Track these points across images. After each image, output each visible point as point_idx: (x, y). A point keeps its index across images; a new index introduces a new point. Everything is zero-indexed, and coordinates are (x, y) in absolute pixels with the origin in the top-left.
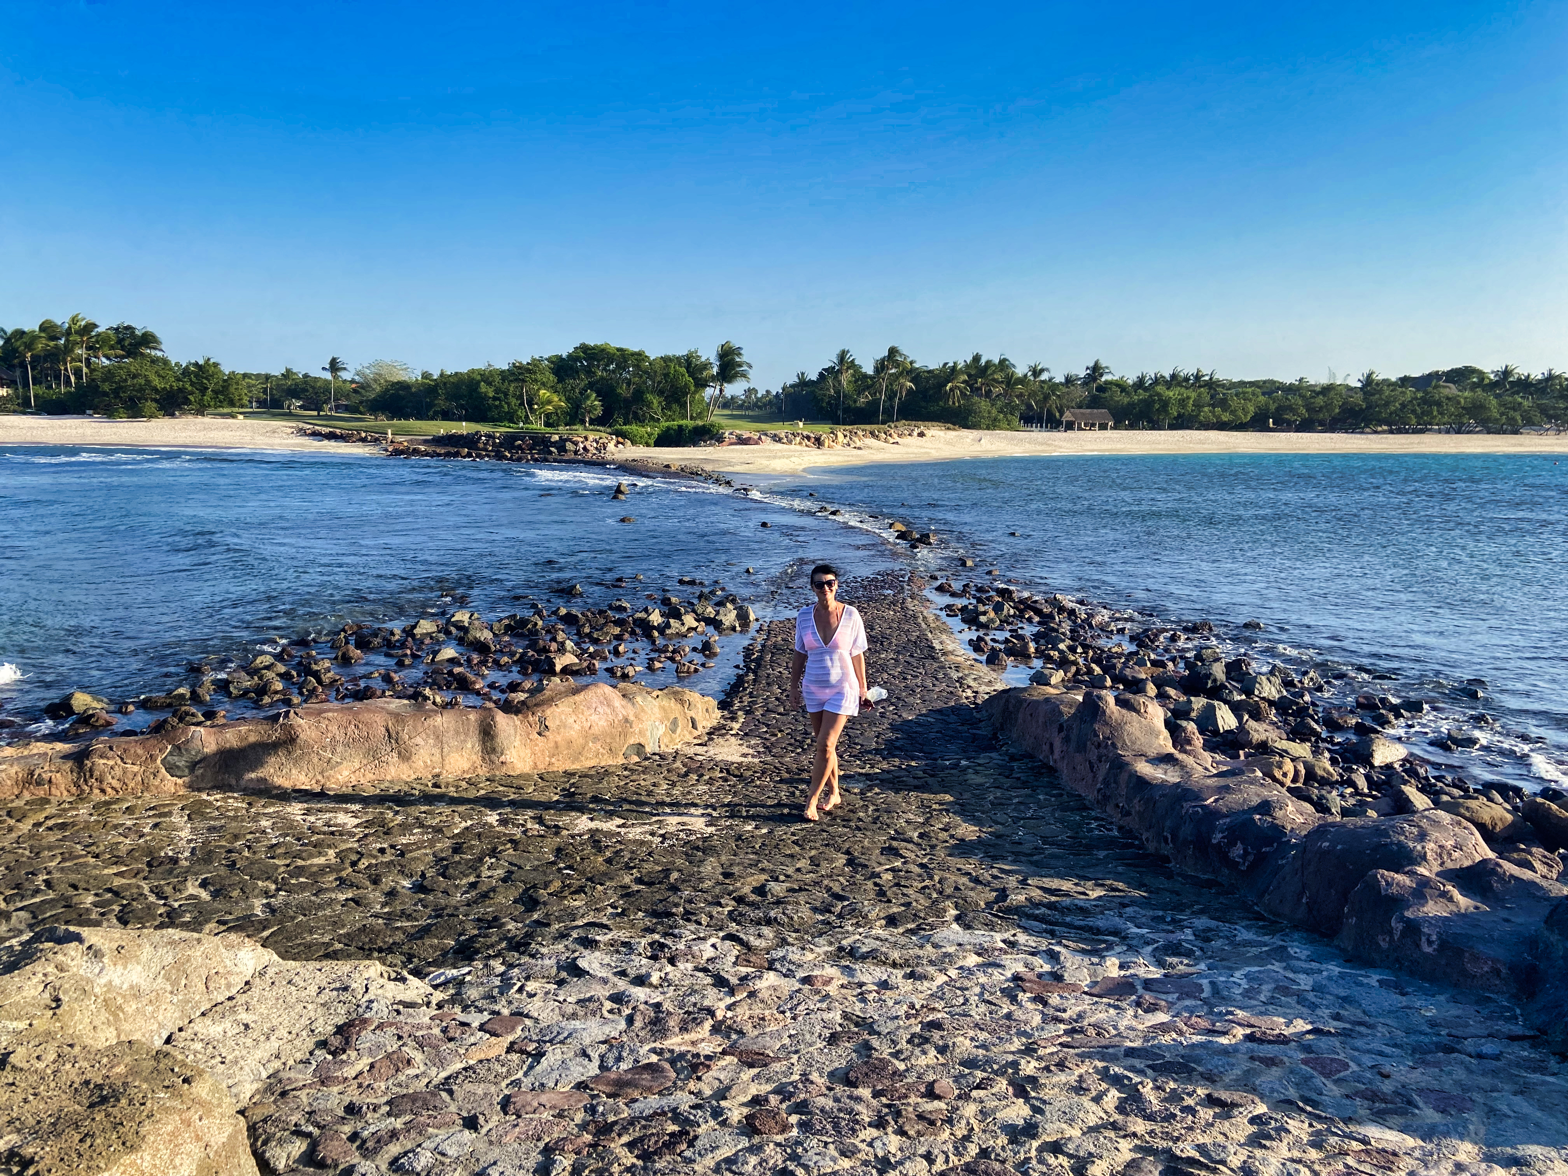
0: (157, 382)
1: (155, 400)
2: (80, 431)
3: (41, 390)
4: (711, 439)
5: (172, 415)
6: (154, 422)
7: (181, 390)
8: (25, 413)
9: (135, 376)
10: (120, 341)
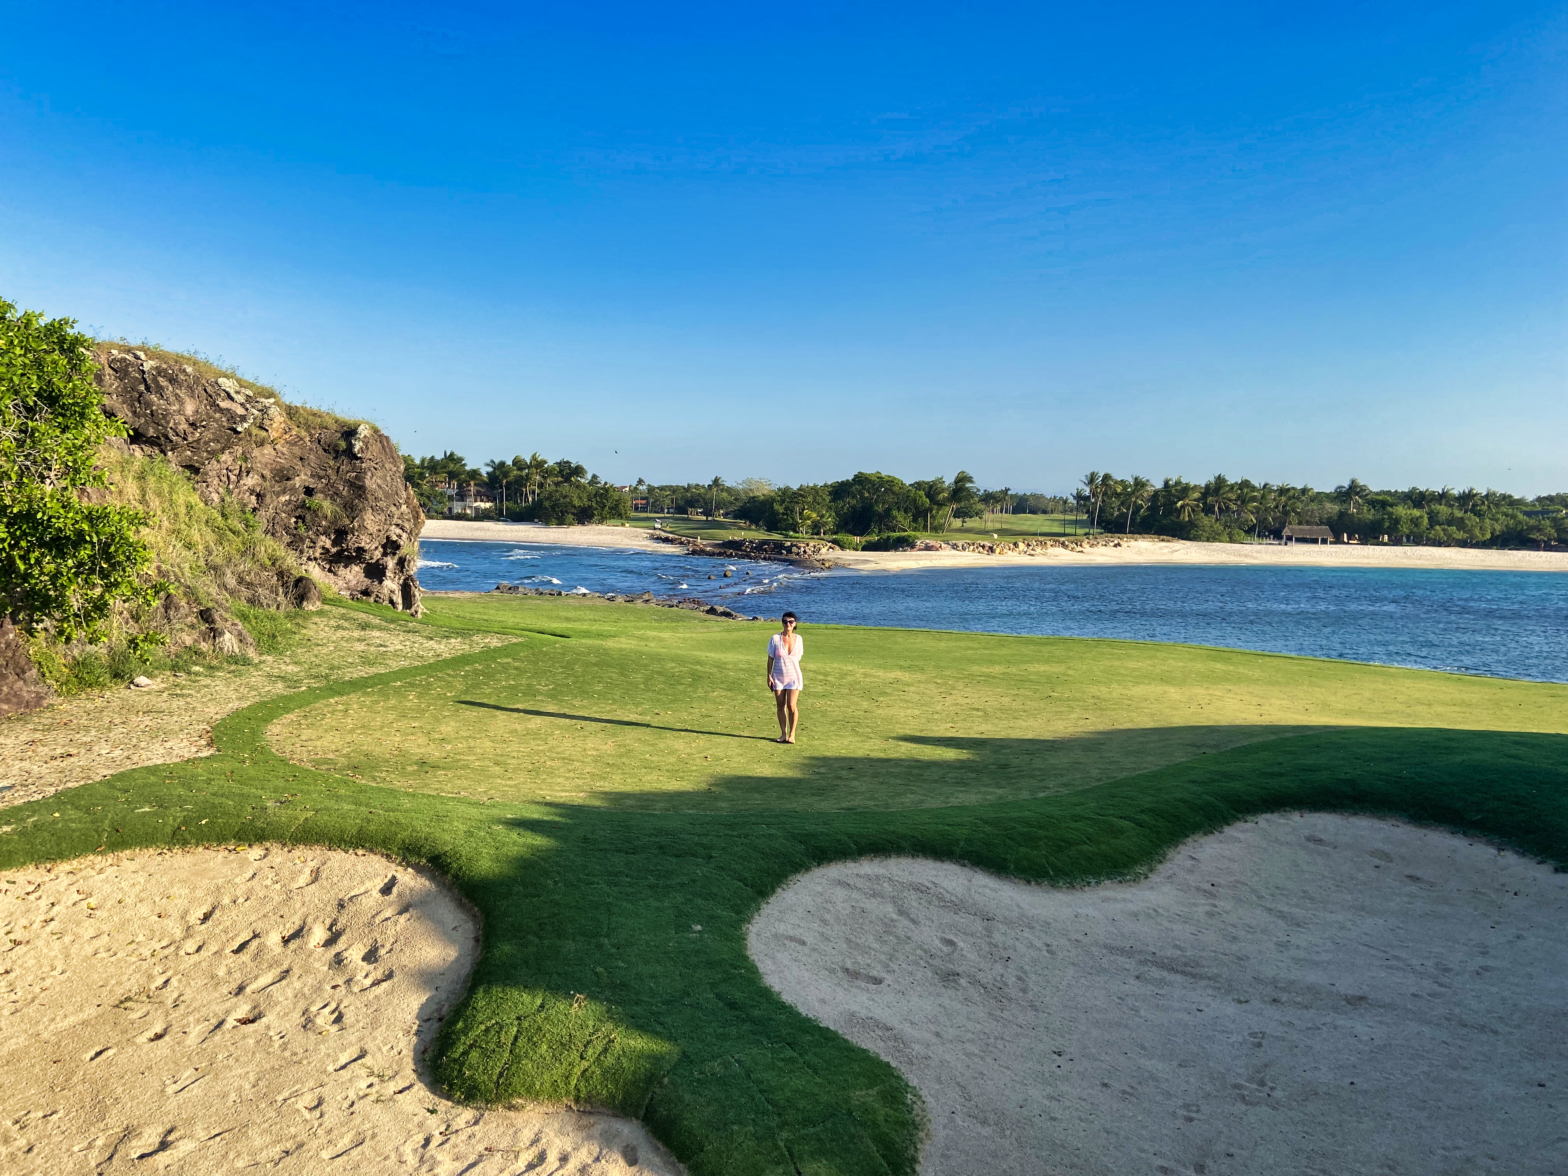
0: (577, 503)
1: (573, 514)
2: (527, 533)
3: (511, 504)
4: (907, 546)
5: (583, 524)
6: (572, 529)
7: (590, 507)
8: (499, 521)
9: (565, 497)
10: (561, 471)
